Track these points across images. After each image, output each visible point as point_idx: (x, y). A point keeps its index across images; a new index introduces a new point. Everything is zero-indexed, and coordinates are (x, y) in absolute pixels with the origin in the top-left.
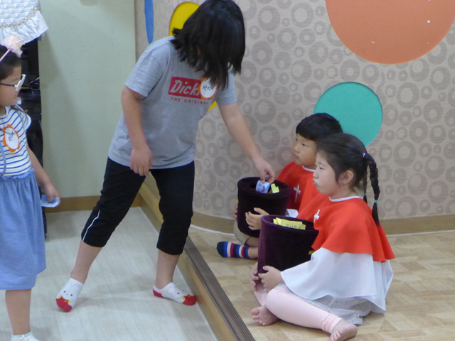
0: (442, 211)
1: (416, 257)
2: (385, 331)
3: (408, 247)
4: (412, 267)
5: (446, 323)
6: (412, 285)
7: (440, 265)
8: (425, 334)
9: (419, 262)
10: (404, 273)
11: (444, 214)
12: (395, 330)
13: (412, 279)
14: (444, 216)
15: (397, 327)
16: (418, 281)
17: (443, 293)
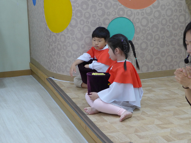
0: (159, 69)
1: (151, 87)
2: (143, 115)
3: (147, 84)
4: (150, 91)
5: (167, 111)
6: (151, 98)
7: (161, 90)
8: (159, 115)
9: (152, 89)
10: (147, 93)
11: (160, 70)
12: (147, 114)
13: (150, 95)
14: (161, 71)
15: (148, 113)
16: (153, 96)
17: (164, 100)
